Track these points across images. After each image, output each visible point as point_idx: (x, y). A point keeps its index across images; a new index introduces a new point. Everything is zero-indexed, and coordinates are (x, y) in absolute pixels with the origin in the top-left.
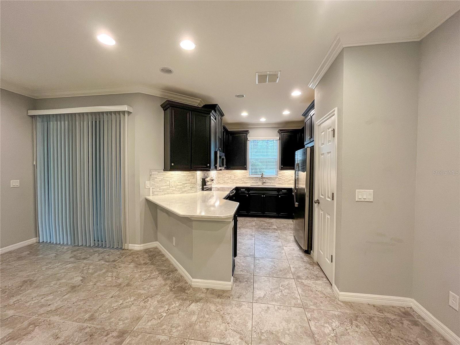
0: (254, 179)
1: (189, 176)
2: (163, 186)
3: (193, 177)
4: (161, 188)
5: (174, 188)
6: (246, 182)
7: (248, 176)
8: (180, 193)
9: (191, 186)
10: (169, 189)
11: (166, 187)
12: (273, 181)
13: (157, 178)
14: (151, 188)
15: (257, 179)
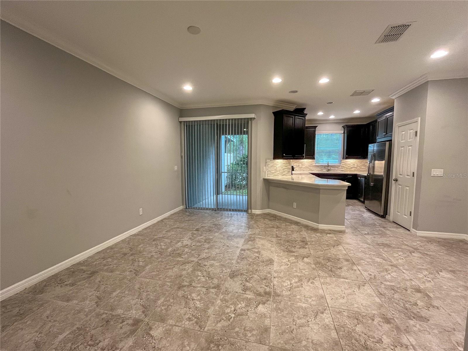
0: (320, 167)
1: (287, 163)
2: (272, 170)
3: (289, 164)
4: (272, 171)
5: (278, 172)
6: (312, 169)
7: (314, 165)
8: (289, 175)
9: (288, 171)
10: (276, 173)
11: (274, 171)
12: (337, 169)
13: (270, 164)
14: (266, 172)
15: (322, 167)
